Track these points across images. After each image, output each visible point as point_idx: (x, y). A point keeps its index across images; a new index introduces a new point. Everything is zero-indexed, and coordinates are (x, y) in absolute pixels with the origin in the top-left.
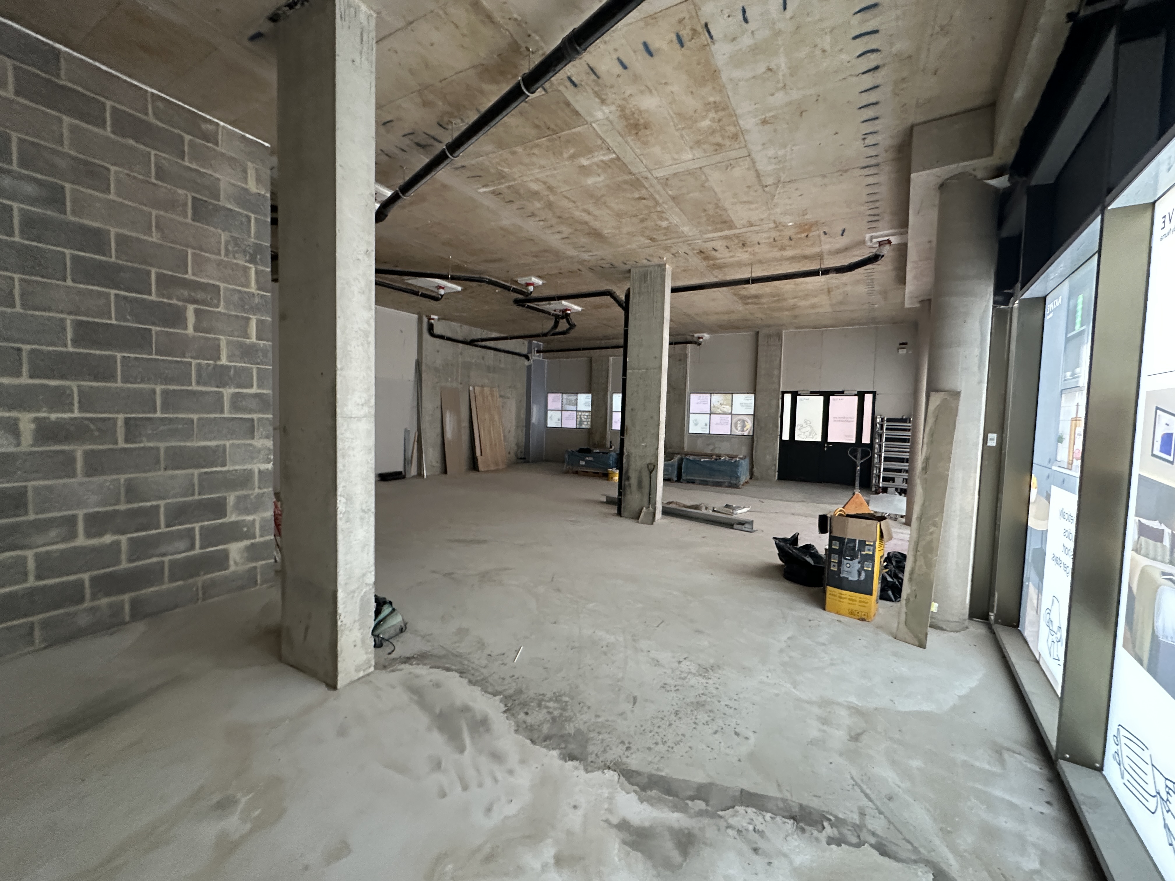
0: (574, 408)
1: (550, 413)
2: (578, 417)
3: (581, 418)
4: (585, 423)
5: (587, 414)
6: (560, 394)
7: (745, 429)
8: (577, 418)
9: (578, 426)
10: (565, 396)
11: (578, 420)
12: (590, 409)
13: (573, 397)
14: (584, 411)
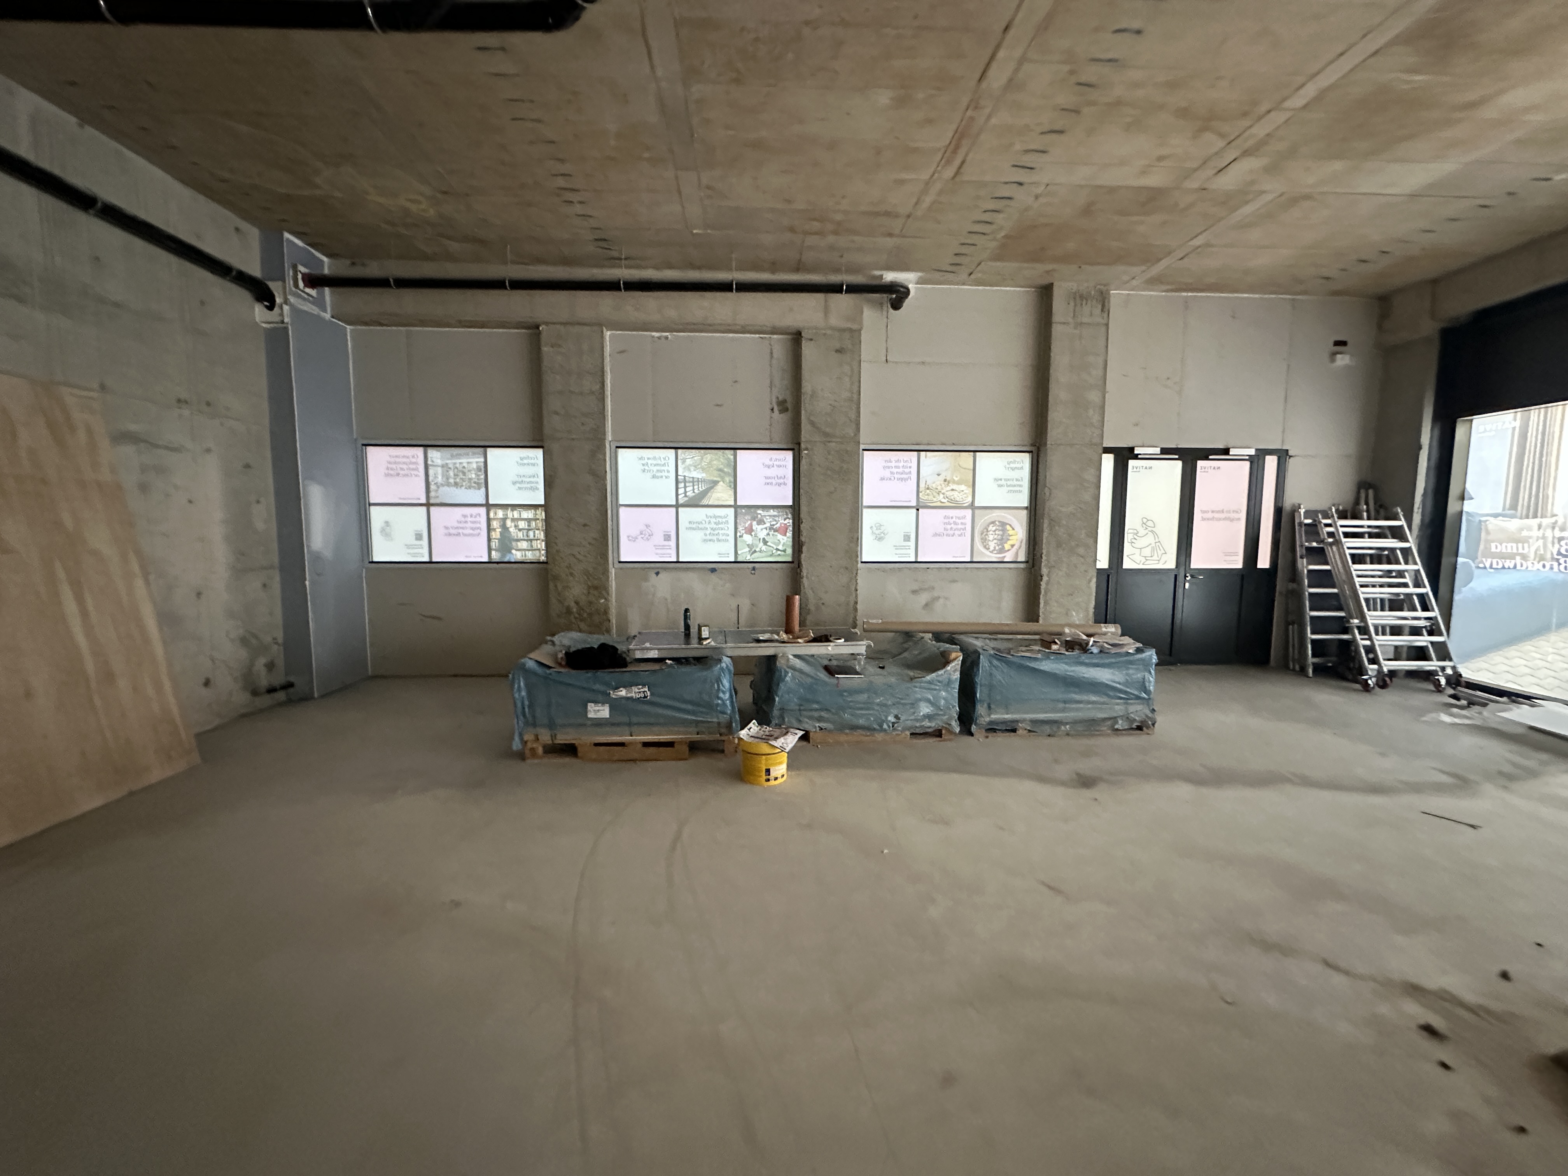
0: (478, 496)
1: (377, 516)
2: (495, 524)
3: (504, 527)
4: (524, 545)
5: (528, 514)
6: (419, 451)
7: (1007, 546)
8: (489, 529)
9: (495, 556)
10: (435, 455)
11: (496, 535)
12: (539, 498)
13: (470, 460)
14: (514, 507)
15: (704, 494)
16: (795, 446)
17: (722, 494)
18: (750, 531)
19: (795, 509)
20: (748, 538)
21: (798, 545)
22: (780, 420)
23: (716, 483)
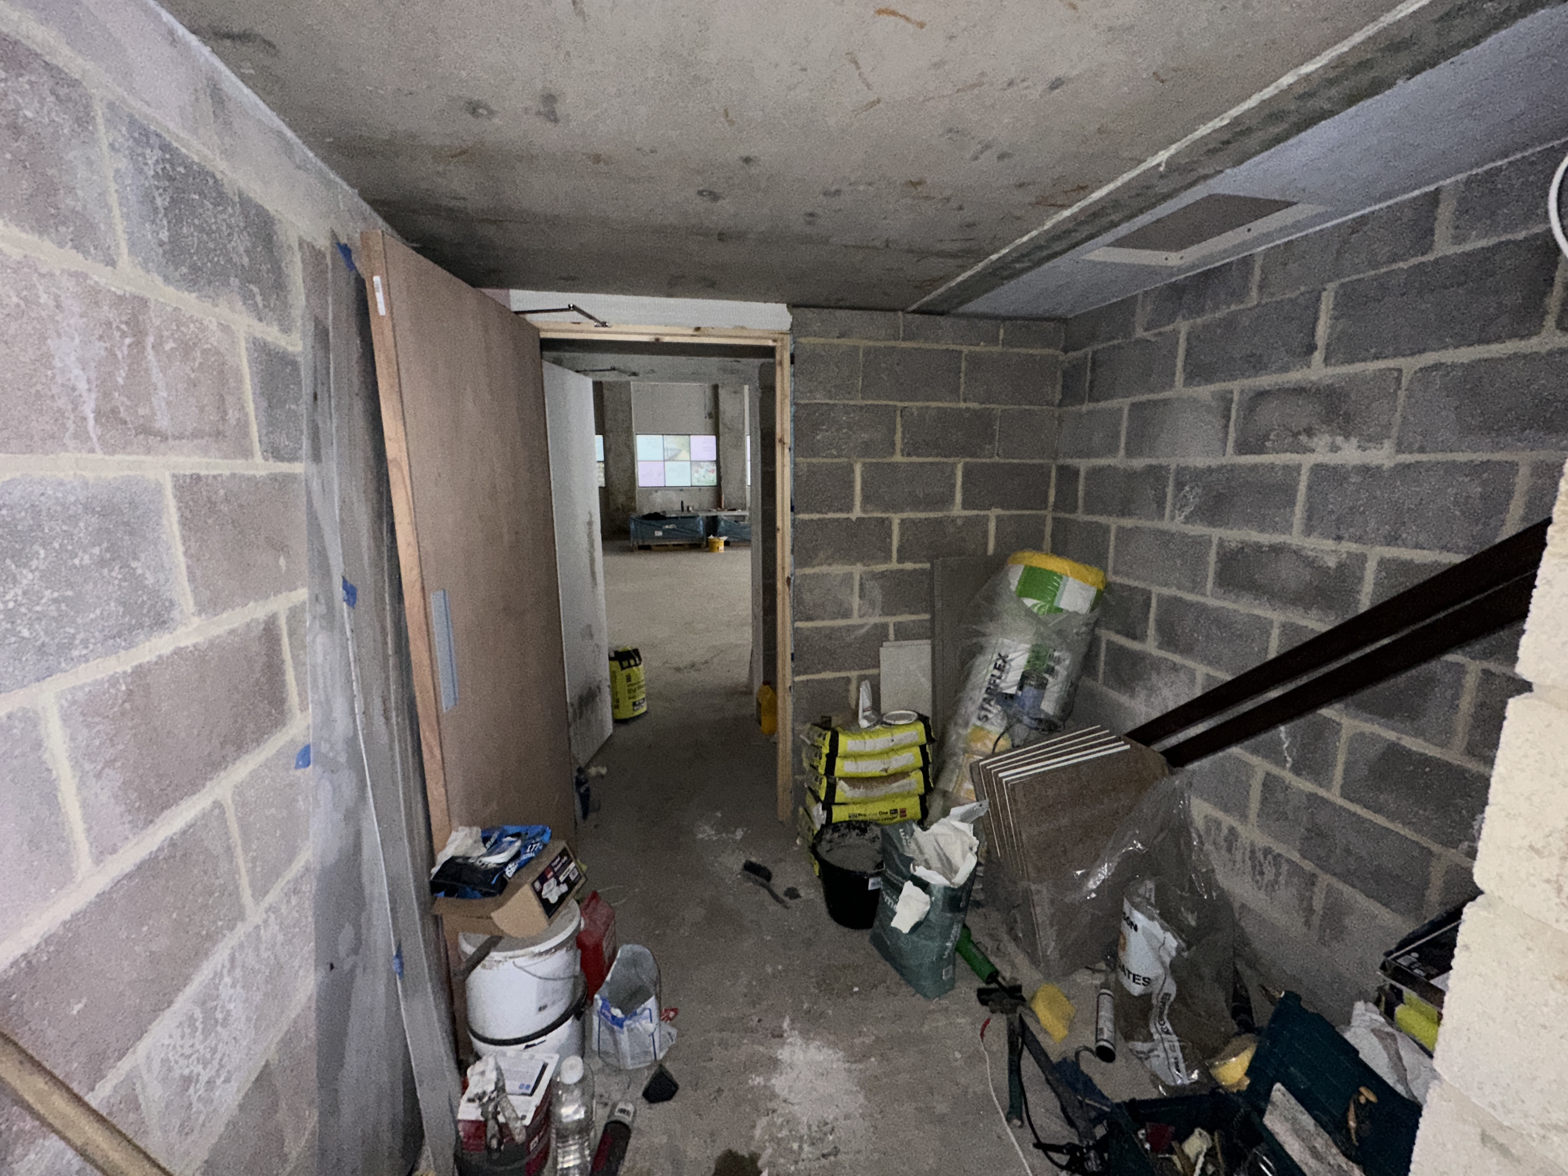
15: (676, 455)
16: (717, 433)
17: (684, 455)
18: (697, 472)
19: (717, 462)
20: (696, 475)
21: (719, 478)
22: (709, 421)
23: (680, 451)
